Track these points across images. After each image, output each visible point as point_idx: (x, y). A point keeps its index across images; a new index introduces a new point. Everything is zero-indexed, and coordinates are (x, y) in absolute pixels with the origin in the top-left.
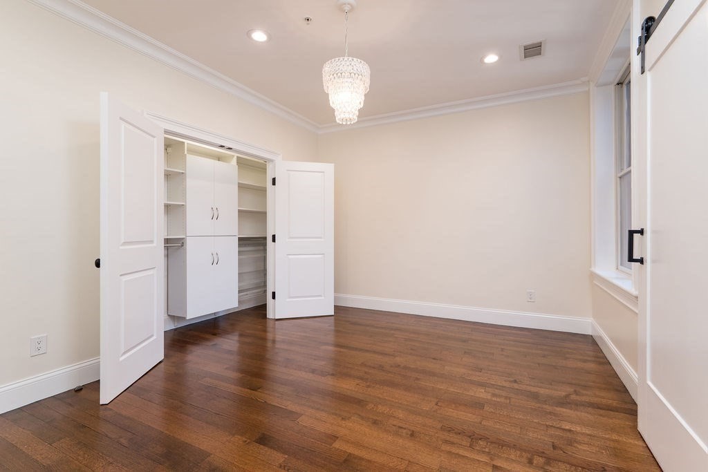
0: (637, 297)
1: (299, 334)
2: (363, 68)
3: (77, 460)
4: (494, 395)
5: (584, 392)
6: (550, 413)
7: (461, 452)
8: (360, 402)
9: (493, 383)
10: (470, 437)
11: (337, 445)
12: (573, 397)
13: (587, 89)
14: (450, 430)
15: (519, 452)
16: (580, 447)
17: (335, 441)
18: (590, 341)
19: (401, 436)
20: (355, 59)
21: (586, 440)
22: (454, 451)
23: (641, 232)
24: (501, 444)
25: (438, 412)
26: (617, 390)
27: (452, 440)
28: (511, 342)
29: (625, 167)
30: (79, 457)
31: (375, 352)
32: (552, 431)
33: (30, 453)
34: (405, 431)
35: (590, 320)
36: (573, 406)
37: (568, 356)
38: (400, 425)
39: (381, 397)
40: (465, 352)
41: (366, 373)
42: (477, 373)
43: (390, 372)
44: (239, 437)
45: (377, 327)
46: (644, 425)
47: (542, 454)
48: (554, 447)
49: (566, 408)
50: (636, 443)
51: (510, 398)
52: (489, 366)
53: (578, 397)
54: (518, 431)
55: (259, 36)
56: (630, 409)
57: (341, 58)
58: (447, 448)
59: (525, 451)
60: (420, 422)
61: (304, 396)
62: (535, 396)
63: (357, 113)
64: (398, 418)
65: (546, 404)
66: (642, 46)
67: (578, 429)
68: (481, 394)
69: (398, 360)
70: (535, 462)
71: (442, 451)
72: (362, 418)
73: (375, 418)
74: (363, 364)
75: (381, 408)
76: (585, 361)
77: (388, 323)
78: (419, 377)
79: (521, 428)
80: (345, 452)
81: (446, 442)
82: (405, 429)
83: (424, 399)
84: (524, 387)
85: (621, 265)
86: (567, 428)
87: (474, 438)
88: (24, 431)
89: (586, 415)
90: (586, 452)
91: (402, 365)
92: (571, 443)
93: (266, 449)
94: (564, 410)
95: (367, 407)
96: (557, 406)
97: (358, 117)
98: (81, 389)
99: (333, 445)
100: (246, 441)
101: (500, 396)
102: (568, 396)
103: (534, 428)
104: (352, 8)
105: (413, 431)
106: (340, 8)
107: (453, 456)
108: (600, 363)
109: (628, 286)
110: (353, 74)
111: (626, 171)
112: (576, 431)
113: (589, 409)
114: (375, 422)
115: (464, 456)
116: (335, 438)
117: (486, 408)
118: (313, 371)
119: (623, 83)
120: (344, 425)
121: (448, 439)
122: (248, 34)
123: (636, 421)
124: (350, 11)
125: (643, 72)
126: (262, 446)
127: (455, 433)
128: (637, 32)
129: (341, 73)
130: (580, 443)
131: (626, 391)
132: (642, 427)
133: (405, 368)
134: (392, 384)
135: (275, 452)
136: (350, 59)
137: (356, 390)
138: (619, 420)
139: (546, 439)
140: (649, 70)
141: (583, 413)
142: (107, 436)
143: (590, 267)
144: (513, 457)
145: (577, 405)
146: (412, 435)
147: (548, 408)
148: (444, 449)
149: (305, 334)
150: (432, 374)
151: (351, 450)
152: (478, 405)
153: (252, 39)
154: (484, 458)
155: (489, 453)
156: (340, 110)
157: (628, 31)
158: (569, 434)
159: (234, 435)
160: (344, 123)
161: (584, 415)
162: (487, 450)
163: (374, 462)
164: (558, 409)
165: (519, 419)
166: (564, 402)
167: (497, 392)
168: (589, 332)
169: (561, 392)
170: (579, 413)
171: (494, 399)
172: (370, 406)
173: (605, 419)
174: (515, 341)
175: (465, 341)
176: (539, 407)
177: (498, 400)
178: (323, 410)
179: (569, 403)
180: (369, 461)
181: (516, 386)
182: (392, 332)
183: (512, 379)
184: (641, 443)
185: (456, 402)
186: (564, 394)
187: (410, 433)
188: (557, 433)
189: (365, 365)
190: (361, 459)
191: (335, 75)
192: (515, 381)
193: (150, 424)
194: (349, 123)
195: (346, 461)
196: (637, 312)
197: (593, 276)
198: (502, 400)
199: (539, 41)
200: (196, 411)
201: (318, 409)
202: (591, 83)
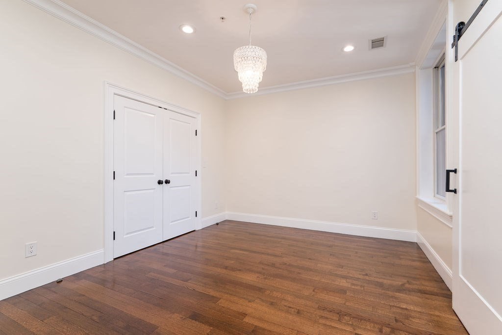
0: (451, 217)
1: (214, 241)
2: (262, 53)
3: (63, 332)
4: (353, 284)
5: (414, 282)
6: (392, 297)
7: (333, 324)
8: (260, 290)
9: (352, 276)
10: (338, 314)
11: (246, 320)
12: (407, 285)
13: (414, 71)
14: (324, 309)
15: (372, 325)
16: (414, 320)
17: (245, 317)
18: (416, 247)
19: (291, 313)
20: (257, 47)
21: (418, 315)
22: (328, 324)
23: (455, 171)
24: (361, 319)
25: (315, 296)
26: (436, 281)
27: (326, 315)
28: (363, 248)
29: (440, 126)
30: (64, 330)
31: (268, 254)
32: (394, 310)
33: (28, 328)
34: (293, 310)
35: (415, 232)
36: (407, 292)
37: (402, 257)
38: (289, 305)
39: (274, 285)
40: (331, 255)
41: (263, 269)
42: (340, 269)
43: (279, 268)
44: (178, 315)
45: (268, 237)
46: (457, 305)
47: (388, 325)
48: (396, 321)
49: (402, 293)
50: (452, 317)
51: (364, 286)
52: (348, 264)
53: (410, 285)
54: (371, 310)
55: (188, 29)
56: (447, 295)
57: (247, 47)
58: (322, 321)
59: (377, 323)
60: (303, 303)
61: (221, 285)
62: (381, 285)
63: (258, 85)
64: (288, 301)
65: (389, 291)
66: (456, 42)
67: (412, 308)
68: (344, 283)
69: (285, 260)
70: (384, 331)
71: (320, 323)
72: (263, 301)
73: (272, 300)
74: (261, 263)
75: (275, 294)
76: (414, 261)
77: (275, 233)
78: (300, 272)
79: (373, 307)
80: (253, 325)
81: (322, 317)
82: (293, 308)
83: (304, 288)
84: (372, 279)
85: (437, 193)
86: (404, 307)
87: (340, 315)
88: (22, 311)
89: (417, 298)
90: (418, 323)
91: (288, 264)
92: (407, 317)
93: (197, 323)
94: (402, 295)
95: (266, 293)
96: (396, 292)
97: (258, 88)
98: (62, 281)
99: (244, 320)
100: (182, 318)
101: (357, 285)
102: (403, 285)
103: (381, 307)
104: (254, 11)
105: (299, 310)
106: (246, 11)
107: (328, 327)
108: (424, 262)
109: (444, 208)
110: (255, 58)
111: (441, 128)
112: (410, 310)
113: (419, 293)
114: (272, 304)
115: (335, 327)
116: (244, 315)
117: (348, 293)
118: (226, 268)
119: (440, 67)
120: (250, 306)
121: (323, 315)
122: (180, 27)
123: (451, 302)
124: (253, 13)
125: (456, 60)
126: (194, 321)
127: (328, 311)
128: (451, 32)
129: (247, 57)
130: (414, 318)
131: (443, 282)
132: (455, 306)
133: (290, 265)
134: (282, 277)
135: (204, 325)
136: (253, 47)
137: (257, 281)
138: (438, 302)
139: (390, 315)
140: (461, 59)
141: (414, 297)
142: (83, 314)
143: (416, 195)
144: (368, 327)
145: (410, 291)
146: (299, 312)
147: (390, 293)
148: (321, 322)
149: (217, 241)
150: (309, 270)
151: (257, 323)
152: (342, 291)
153: (182, 31)
154: (349, 329)
155: (352, 325)
156: (246, 83)
157: (444, 32)
158: (406, 312)
159: (174, 313)
160: (249, 93)
161: (415, 298)
162: (350, 323)
163: (273, 332)
164: (397, 294)
165: (370, 301)
166: (401, 289)
167: (354, 282)
168: (414, 240)
169: (398, 282)
170: (412, 297)
171: (353, 287)
172: (268, 292)
173: (430, 300)
174: (364, 247)
175: (329, 247)
176: (384, 293)
177: (356, 288)
178: (235, 295)
179: (404, 290)
180: (270, 331)
181: (367, 278)
182: (280, 240)
183: (364, 273)
184: (455, 318)
185: (326, 289)
186: (400, 283)
187: (296, 311)
188: (398, 311)
189: (263, 264)
190: (264, 329)
191: (243, 58)
192: (367, 275)
193: (113, 306)
194: (252, 92)
195: (253, 331)
196: (451, 227)
197: (418, 201)
198: (358, 288)
199: (382, 37)
200: (145, 296)
201: (231, 294)
202: (416, 67)
